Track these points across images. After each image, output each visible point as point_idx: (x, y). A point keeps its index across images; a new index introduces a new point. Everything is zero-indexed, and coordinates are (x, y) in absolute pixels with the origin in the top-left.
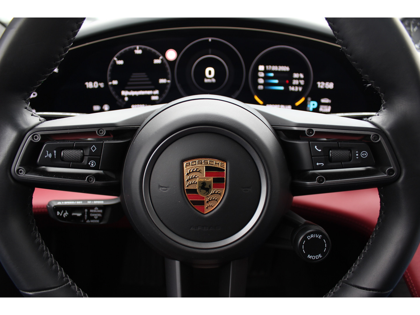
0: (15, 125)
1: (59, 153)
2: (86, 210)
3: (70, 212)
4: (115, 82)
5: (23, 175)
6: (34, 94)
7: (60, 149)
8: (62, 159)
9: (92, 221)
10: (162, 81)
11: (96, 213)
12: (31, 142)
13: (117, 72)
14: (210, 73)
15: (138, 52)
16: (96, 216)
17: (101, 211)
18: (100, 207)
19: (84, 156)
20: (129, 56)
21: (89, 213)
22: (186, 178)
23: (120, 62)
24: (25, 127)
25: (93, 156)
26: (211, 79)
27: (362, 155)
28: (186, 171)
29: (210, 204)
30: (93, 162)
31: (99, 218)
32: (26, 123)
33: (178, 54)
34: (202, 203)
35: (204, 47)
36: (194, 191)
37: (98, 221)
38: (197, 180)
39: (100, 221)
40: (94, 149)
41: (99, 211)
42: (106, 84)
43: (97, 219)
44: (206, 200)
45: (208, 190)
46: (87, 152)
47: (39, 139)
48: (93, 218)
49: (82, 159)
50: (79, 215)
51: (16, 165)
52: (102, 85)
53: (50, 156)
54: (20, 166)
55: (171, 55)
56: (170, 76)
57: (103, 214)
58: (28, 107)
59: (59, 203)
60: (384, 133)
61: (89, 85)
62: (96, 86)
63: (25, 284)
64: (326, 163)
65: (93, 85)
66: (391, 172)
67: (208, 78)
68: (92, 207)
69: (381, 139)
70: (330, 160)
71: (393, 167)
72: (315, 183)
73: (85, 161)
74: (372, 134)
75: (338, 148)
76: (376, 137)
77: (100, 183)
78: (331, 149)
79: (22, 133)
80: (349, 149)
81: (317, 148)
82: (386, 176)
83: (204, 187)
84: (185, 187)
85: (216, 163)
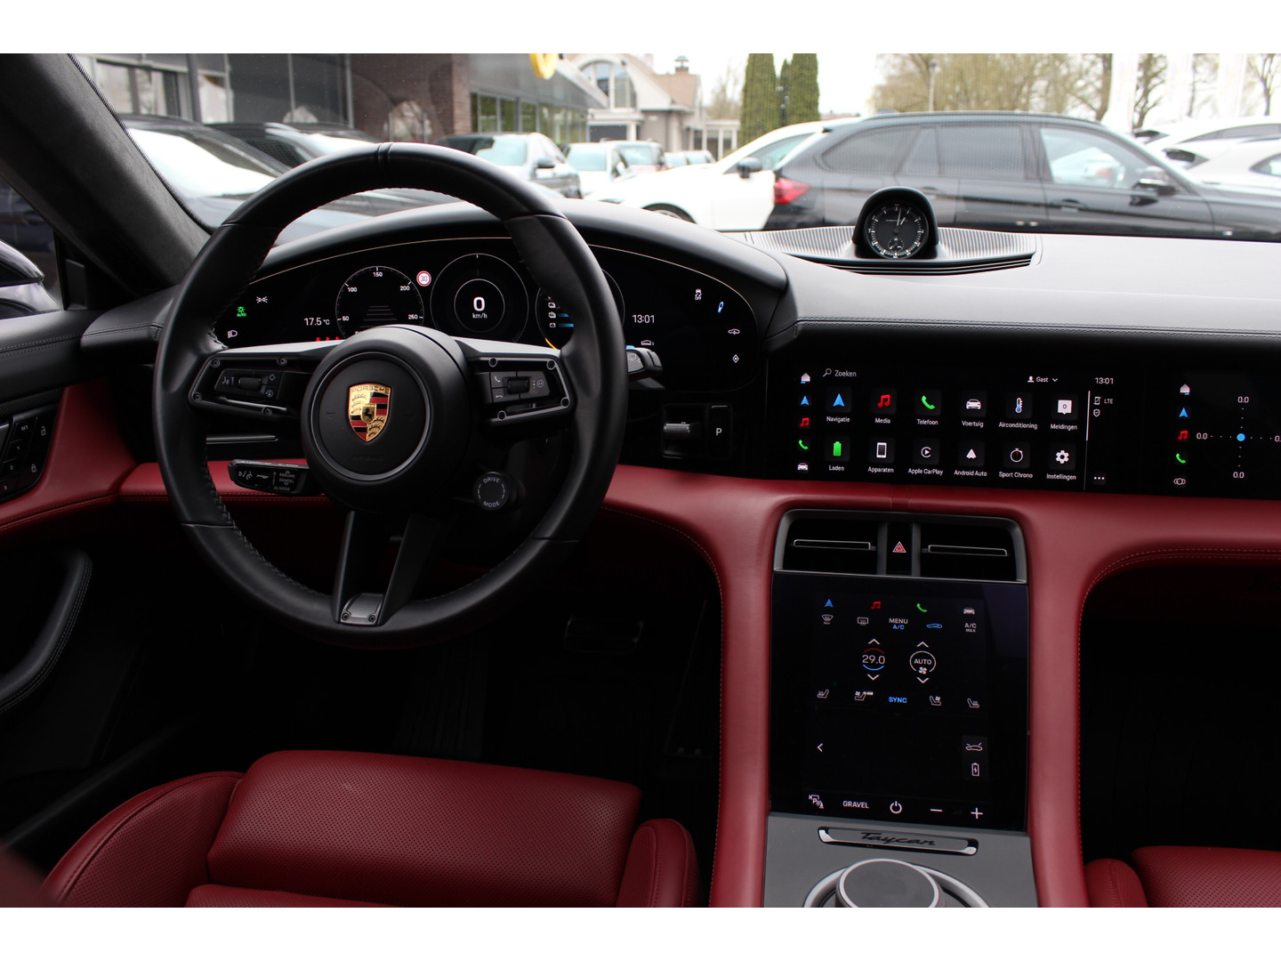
0: (196, 350)
1: (236, 380)
2: (275, 473)
3: (254, 474)
4: (345, 318)
5: (199, 401)
7: (237, 377)
8: (240, 387)
9: (281, 488)
10: (412, 317)
11: (286, 478)
12: (210, 368)
13: (349, 303)
14: (479, 303)
15: (379, 274)
16: (287, 482)
17: (293, 476)
18: (292, 471)
19: (262, 385)
20: (365, 281)
21: (278, 477)
22: (351, 403)
23: (354, 290)
24: (205, 352)
25: (270, 386)
26: (480, 313)
27: (538, 384)
28: (352, 396)
29: (373, 430)
30: (270, 391)
31: (290, 485)
32: (208, 347)
33: (433, 278)
34: (365, 430)
35: (470, 267)
36: (358, 418)
37: (288, 489)
38: (362, 407)
39: (291, 490)
40: (272, 377)
41: (291, 476)
42: (333, 321)
43: (287, 486)
44: (369, 426)
45: (371, 416)
46: (265, 381)
47: (219, 364)
48: (282, 484)
49: (260, 388)
50: (265, 477)
51: (193, 391)
53: (228, 382)
54: (198, 390)
55: (424, 279)
56: (423, 309)
57: (296, 480)
58: (212, 332)
59: (243, 462)
60: (560, 360)
61: (310, 321)
62: (319, 322)
63: (187, 515)
64: (505, 395)
65: (315, 321)
66: (565, 403)
67: (477, 312)
68: (283, 470)
69: (556, 366)
70: (510, 392)
71: (568, 397)
72: (498, 419)
73: (263, 391)
74: (548, 360)
75: (517, 378)
76: (552, 364)
77: (276, 416)
78: (510, 379)
79: (202, 359)
80: (527, 378)
81: (497, 379)
82: (562, 407)
83: (367, 412)
84: (350, 414)
85: (381, 390)
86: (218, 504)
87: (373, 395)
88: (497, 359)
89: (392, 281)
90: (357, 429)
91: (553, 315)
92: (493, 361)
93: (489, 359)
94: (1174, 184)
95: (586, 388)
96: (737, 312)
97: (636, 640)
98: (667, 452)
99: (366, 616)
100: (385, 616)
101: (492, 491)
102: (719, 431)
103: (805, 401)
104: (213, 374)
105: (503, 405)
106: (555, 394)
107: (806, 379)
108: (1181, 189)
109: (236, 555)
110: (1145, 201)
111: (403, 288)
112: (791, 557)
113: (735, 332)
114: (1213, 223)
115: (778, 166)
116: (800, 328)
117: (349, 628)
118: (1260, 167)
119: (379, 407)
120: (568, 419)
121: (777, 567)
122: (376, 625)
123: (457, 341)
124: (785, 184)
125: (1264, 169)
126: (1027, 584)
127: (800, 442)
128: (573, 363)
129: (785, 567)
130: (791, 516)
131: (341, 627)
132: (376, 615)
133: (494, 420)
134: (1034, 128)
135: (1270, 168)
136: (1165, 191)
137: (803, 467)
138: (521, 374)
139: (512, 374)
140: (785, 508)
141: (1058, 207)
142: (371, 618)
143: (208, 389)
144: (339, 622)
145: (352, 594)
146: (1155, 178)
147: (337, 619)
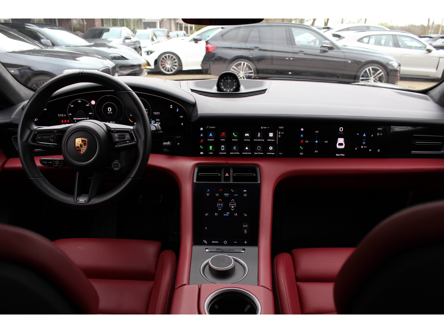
0: (30, 129)
1: (42, 137)
2: (53, 161)
3: (47, 162)
4: (70, 114)
5: (31, 143)
6: (37, 119)
7: (42, 136)
8: (43, 139)
9: (55, 166)
10: (90, 113)
12: (34, 134)
13: (71, 110)
14: (110, 109)
15: (80, 101)
16: (57, 164)
18: (59, 160)
19: (49, 138)
20: (76, 103)
21: (54, 162)
22: (76, 143)
23: (72, 106)
24: (33, 129)
25: (52, 138)
26: (110, 112)
27: (127, 136)
28: (76, 141)
29: (83, 150)
30: (52, 140)
32: (33, 128)
33: (96, 102)
34: (80, 150)
35: (106, 99)
36: (78, 147)
38: (79, 144)
39: (59, 166)
40: (53, 136)
41: (58, 162)
42: (67, 115)
44: (81, 149)
45: (82, 147)
46: (51, 137)
47: (37, 133)
48: (56, 164)
49: (49, 139)
50: (51, 163)
51: (30, 140)
52: (65, 115)
53: (40, 138)
55: (93, 102)
56: (93, 111)
57: (60, 163)
58: (34, 123)
59: (44, 159)
60: (133, 130)
61: (60, 115)
62: (62, 115)
63: (30, 175)
64: (118, 139)
66: (135, 141)
67: (109, 112)
68: (56, 160)
69: (132, 131)
70: (120, 139)
71: (135, 140)
72: (117, 146)
73: (50, 140)
74: (130, 130)
75: (122, 135)
76: (131, 131)
77: (54, 147)
78: (120, 135)
79: (32, 131)
80: (124, 135)
81: (116, 135)
82: (134, 143)
83: (81, 146)
84: (76, 146)
85: (84, 139)
86: (39, 172)
87: (82, 141)
88: (116, 130)
89: (84, 103)
90: (78, 150)
92: (115, 130)
93: (114, 130)
94: (333, 46)
95: (140, 138)
96: (182, 112)
97: (160, 201)
98: (165, 150)
99: (84, 201)
100: (89, 200)
101: (116, 166)
102: (178, 144)
103: (202, 135)
104: (35, 136)
105: (118, 142)
106: (132, 139)
107: (202, 129)
108: (336, 48)
109: (45, 186)
110: (325, 52)
111: (87, 105)
112: (198, 178)
113: (182, 117)
114: (345, 59)
115: (208, 39)
116: (199, 116)
117: (79, 204)
118: (360, 40)
119: (84, 144)
120: (136, 146)
121: (195, 181)
122: (87, 203)
123: (104, 124)
124: (209, 46)
125: (361, 41)
126: (260, 183)
127: (201, 146)
128: (136, 131)
129: (197, 181)
130: (198, 167)
131: (77, 204)
132: (86, 200)
133: (116, 146)
134: (290, 28)
135: (363, 41)
136: (331, 48)
137: (202, 153)
138: (123, 134)
139: (120, 134)
140: (196, 165)
141: (298, 53)
142: (85, 201)
143: (34, 140)
144: (76, 203)
145: (80, 194)
146: (327, 44)
147: (76, 202)
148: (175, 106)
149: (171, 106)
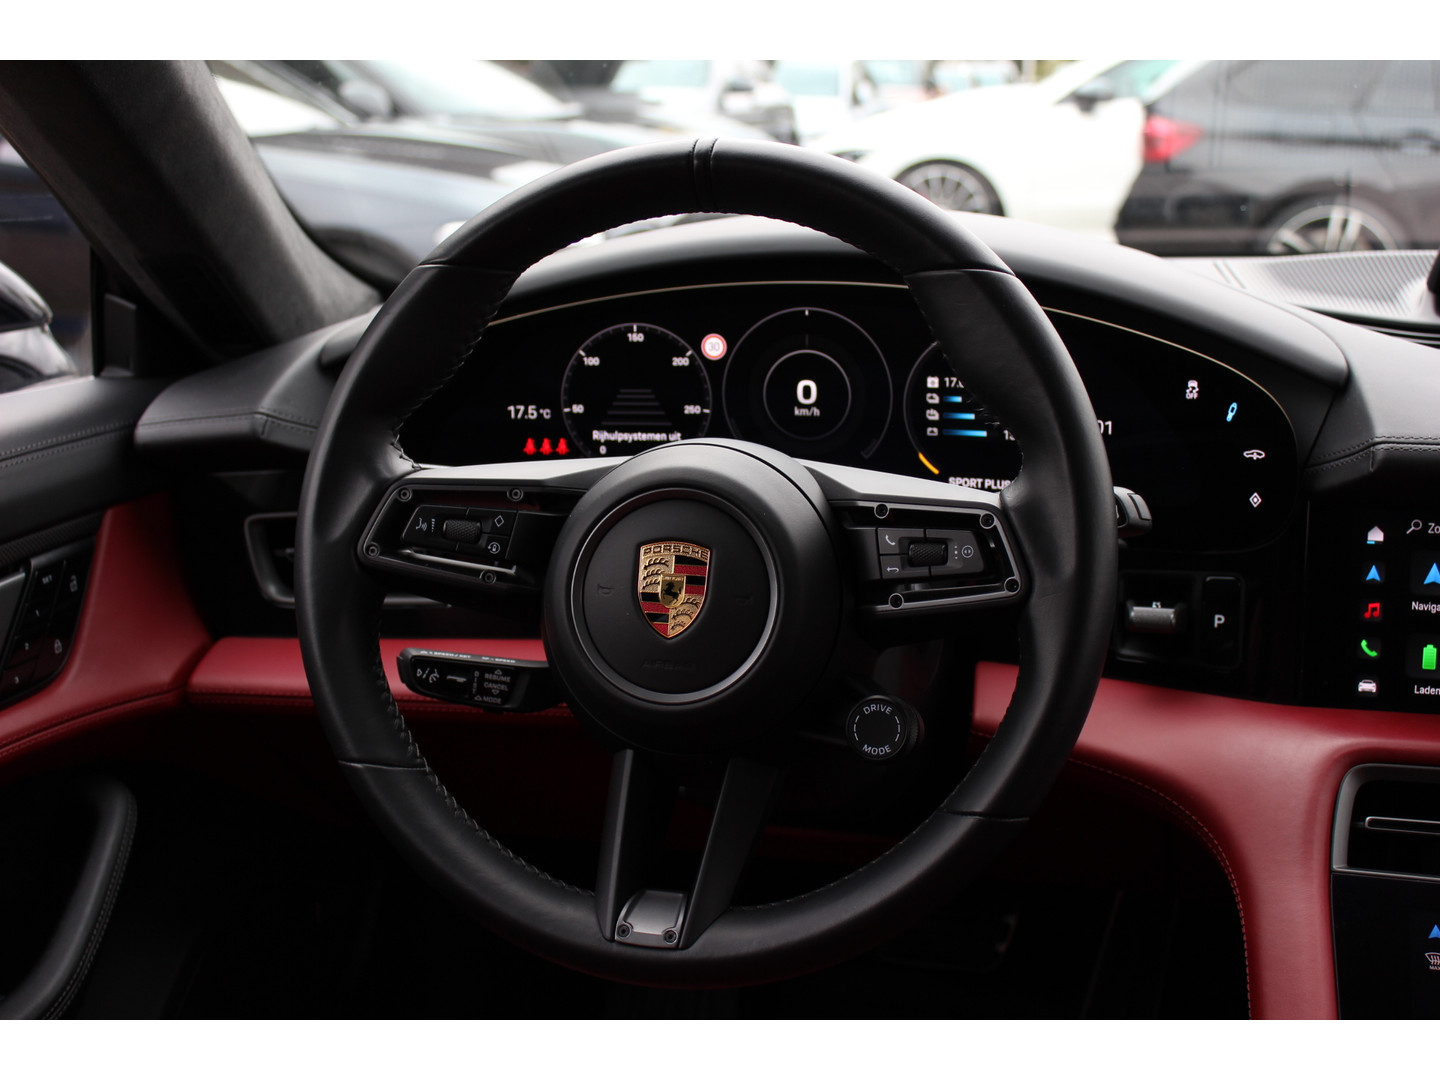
0: (371, 470)
1: (439, 525)
2: (477, 674)
3: (443, 674)
4: (578, 409)
5: (375, 556)
7: (442, 517)
8: (444, 535)
9: (486, 699)
10: (691, 410)
11: (496, 682)
12: (396, 501)
13: (585, 384)
14: (807, 390)
15: (637, 337)
16: (496, 688)
17: (508, 679)
19: (481, 532)
20: (614, 349)
21: (482, 679)
22: (642, 574)
23: (594, 361)
24: (387, 475)
25: (497, 535)
26: (808, 407)
27: (964, 552)
28: (643, 562)
29: (680, 619)
30: (495, 544)
31: (501, 694)
32: (390, 470)
33: (730, 346)
34: (665, 618)
35: (793, 330)
36: (653, 597)
37: (499, 701)
38: (660, 578)
39: (503, 703)
40: (499, 521)
41: (503, 679)
42: (556, 412)
43: (498, 696)
44: (671, 613)
45: (676, 597)
46: (487, 527)
47: (410, 496)
48: (488, 692)
49: (478, 538)
50: (461, 680)
51: (367, 538)
52: (546, 413)
53: (424, 527)
54: (374, 539)
55: (714, 347)
56: (710, 399)
57: (511, 685)
58: (396, 441)
59: (424, 653)
60: (1003, 512)
61: (517, 411)
62: (532, 413)
63: (351, 748)
64: (903, 567)
65: (526, 412)
66: (1012, 586)
67: (802, 406)
68: (490, 668)
69: (996, 522)
70: (910, 562)
71: (1016, 577)
72: (888, 607)
73: (483, 542)
74: (982, 513)
75: (925, 540)
76: (988, 519)
77: (504, 586)
78: (913, 541)
79: (382, 486)
80: (944, 541)
81: (889, 539)
82: (1005, 593)
83: (671, 590)
84: (640, 590)
85: (693, 551)
86: (400, 729)
87: (679, 560)
88: (890, 506)
89: (659, 349)
90: (654, 617)
91: (933, 415)
92: (882, 509)
93: (875, 505)
95: (1050, 561)
96: (1261, 422)
98: (1126, 652)
99: (659, 931)
100: (692, 932)
101: (877, 729)
102: (1219, 620)
103: (1373, 574)
104: (400, 513)
105: (894, 582)
106: (993, 568)
107: (1376, 536)
109: (433, 819)
111: (678, 362)
112: (1361, 846)
113: (1255, 454)
115: (1152, 92)
116: (1380, 456)
117: (630, 951)
119: (690, 580)
120: (1015, 615)
121: (1338, 865)
122: (676, 948)
123: (807, 468)
124: (1161, 126)
127: (1364, 644)
128: (1029, 517)
129: (1351, 863)
130: (1360, 774)
131: (615, 948)
132: (676, 930)
133: (881, 608)
137: (1367, 686)
138: (932, 533)
139: (918, 533)
140: (1350, 760)
142: (669, 935)
143: (389, 538)
144: (612, 940)
145: (632, 891)
147: (608, 934)
148: (1218, 388)
149: (1193, 384)
